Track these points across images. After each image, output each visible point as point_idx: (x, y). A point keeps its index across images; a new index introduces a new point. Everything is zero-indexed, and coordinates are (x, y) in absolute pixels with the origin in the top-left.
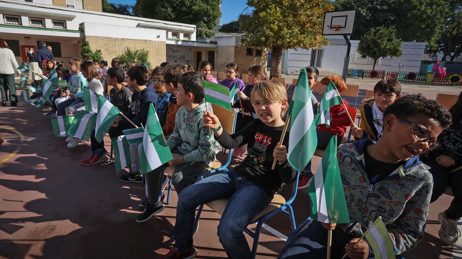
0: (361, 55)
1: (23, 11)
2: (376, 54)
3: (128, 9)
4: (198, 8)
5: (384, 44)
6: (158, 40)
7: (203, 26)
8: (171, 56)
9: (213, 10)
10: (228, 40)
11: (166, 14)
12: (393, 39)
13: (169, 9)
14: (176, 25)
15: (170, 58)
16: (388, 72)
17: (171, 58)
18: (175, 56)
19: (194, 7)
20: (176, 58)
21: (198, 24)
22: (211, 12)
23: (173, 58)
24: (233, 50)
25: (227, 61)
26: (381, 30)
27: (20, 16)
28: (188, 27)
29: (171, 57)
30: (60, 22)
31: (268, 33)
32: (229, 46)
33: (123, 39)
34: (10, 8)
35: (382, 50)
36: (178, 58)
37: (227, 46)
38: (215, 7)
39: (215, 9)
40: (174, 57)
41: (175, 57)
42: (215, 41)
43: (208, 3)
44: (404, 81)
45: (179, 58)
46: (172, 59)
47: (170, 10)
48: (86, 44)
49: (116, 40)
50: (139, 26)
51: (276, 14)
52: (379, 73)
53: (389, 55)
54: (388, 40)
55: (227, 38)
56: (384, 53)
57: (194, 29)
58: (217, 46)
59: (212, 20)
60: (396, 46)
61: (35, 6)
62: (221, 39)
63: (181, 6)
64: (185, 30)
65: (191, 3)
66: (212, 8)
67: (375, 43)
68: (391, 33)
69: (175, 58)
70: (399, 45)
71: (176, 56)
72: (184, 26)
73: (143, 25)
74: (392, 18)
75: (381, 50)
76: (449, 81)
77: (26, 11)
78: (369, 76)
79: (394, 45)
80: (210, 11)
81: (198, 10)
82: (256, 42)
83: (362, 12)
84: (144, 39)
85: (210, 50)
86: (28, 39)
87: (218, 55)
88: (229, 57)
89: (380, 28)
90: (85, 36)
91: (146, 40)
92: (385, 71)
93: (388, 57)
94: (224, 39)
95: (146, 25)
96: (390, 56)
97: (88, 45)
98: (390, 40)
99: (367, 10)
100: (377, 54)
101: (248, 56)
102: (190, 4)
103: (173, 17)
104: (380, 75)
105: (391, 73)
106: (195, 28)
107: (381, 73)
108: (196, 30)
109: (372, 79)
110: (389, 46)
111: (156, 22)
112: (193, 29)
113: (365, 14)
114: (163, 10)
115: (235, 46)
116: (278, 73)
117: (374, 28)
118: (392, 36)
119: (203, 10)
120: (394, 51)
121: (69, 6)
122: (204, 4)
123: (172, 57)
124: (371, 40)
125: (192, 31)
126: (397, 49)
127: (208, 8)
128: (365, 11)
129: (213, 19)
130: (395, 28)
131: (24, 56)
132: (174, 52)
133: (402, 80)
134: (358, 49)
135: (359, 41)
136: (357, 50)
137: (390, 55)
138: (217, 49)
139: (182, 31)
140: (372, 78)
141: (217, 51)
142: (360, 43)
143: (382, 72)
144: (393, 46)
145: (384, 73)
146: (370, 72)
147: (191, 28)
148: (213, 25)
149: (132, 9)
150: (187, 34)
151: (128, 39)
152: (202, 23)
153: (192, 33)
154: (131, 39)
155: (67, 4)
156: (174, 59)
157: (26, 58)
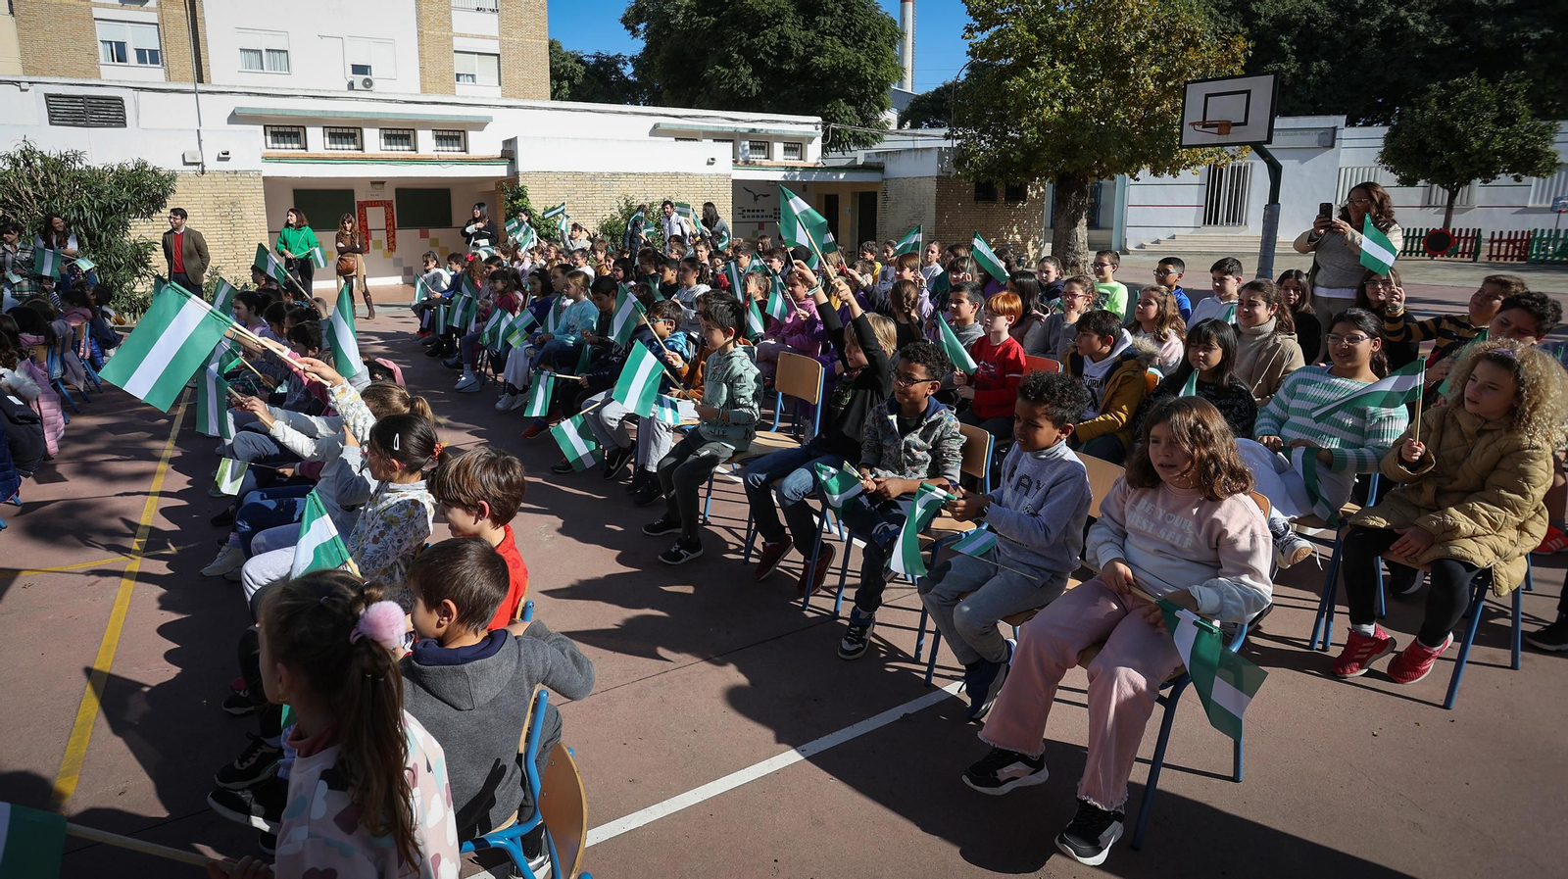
0: (1398, 177)
1: (368, 116)
2: (1452, 170)
3: (620, 66)
4: (828, 60)
5: (1484, 132)
6: (711, 169)
7: (845, 112)
8: (749, 211)
9: (876, 63)
10: (916, 158)
11: (734, 84)
12: (1518, 116)
13: (742, 69)
14: (761, 121)
15: (744, 217)
16: (1493, 233)
17: (748, 217)
18: (758, 211)
19: (816, 60)
20: (762, 217)
21: (829, 109)
22: (870, 70)
23: (753, 216)
24: (931, 188)
25: (913, 222)
26: (1466, 88)
27: (360, 128)
28: (797, 123)
29: (746, 214)
30: (452, 135)
31: (1033, 138)
32: (920, 178)
33: (614, 175)
34: (342, 112)
35: (1476, 156)
36: (767, 216)
37: (914, 178)
38: (880, 54)
39: (882, 60)
40: (755, 214)
41: (760, 214)
42: (879, 163)
43: (860, 44)
44: (1560, 262)
45: (771, 216)
46: (751, 219)
47: (745, 71)
48: (520, 194)
49: (594, 177)
50: (656, 131)
51: (1057, 79)
52: (1460, 237)
53: (1507, 173)
54: (1497, 122)
55: (913, 153)
56: (1483, 166)
57: (817, 129)
58: (884, 178)
59: (874, 94)
60: (1532, 140)
61: (397, 102)
62: (895, 156)
63: (780, 59)
64: (789, 133)
65: (809, 46)
66: (872, 59)
67: (1446, 133)
68: (1512, 95)
69: (758, 217)
70: (1541, 135)
71: (763, 211)
72: (787, 122)
73: (666, 127)
74: (1536, 36)
75: (1469, 155)
77: (376, 117)
78: (1421, 249)
79: (1523, 138)
80: (866, 69)
81: (829, 67)
82: (999, 166)
83: (1411, 22)
84: (672, 170)
85: (865, 189)
86: (379, 186)
87: (889, 204)
88: (921, 209)
89: (1463, 82)
90: (517, 174)
91: (676, 174)
92: (1479, 230)
93: (1504, 179)
94: (905, 158)
95: (675, 127)
96: (1510, 175)
97: (524, 196)
98: (1506, 119)
99: (1429, 13)
100: (1456, 170)
101: (980, 204)
102: (805, 51)
103: (754, 91)
104: (1461, 245)
105: (1505, 237)
106: (819, 126)
107: (1466, 238)
108: (820, 130)
109: (1432, 259)
110: (1502, 139)
111: (703, 117)
112: (812, 128)
113: (1421, 28)
114: (724, 73)
115: (937, 177)
116: (1078, 253)
117: (1439, 83)
118: (1516, 107)
119: (845, 67)
120: (1521, 157)
121: (461, 78)
122: (846, 46)
123: (751, 214)
124: (1431, 123)
125: (809, 135)
126: (1535, 151)
127: (859, 58)
128: (1425, 17)
129: (876, 91)
130: (1526, 76)
131: (363, 229)
132: (756, 198)
133: (1549, 258)
134: (1382, 156)
135: (1386, 130)
136: (1379, 159)
137: (1510, 172)
138: (883, 186)
139: (779, 138)
140: (1432, 256)
141: (885, 193)
142: (1388, 139)
143: (1470, 235)
144: (1519, 141)
145: (1476, 237)
146: (1424, 235)
147: (807, 126)
148: (877, 108)
149: (633, 65)
150: (795, 146)
151: (627, 174)
152: (843, 104)
153: (811, 139)
154: (635, 174)
155: (456, 72)
156: (755, 219)
157: (367, 233)
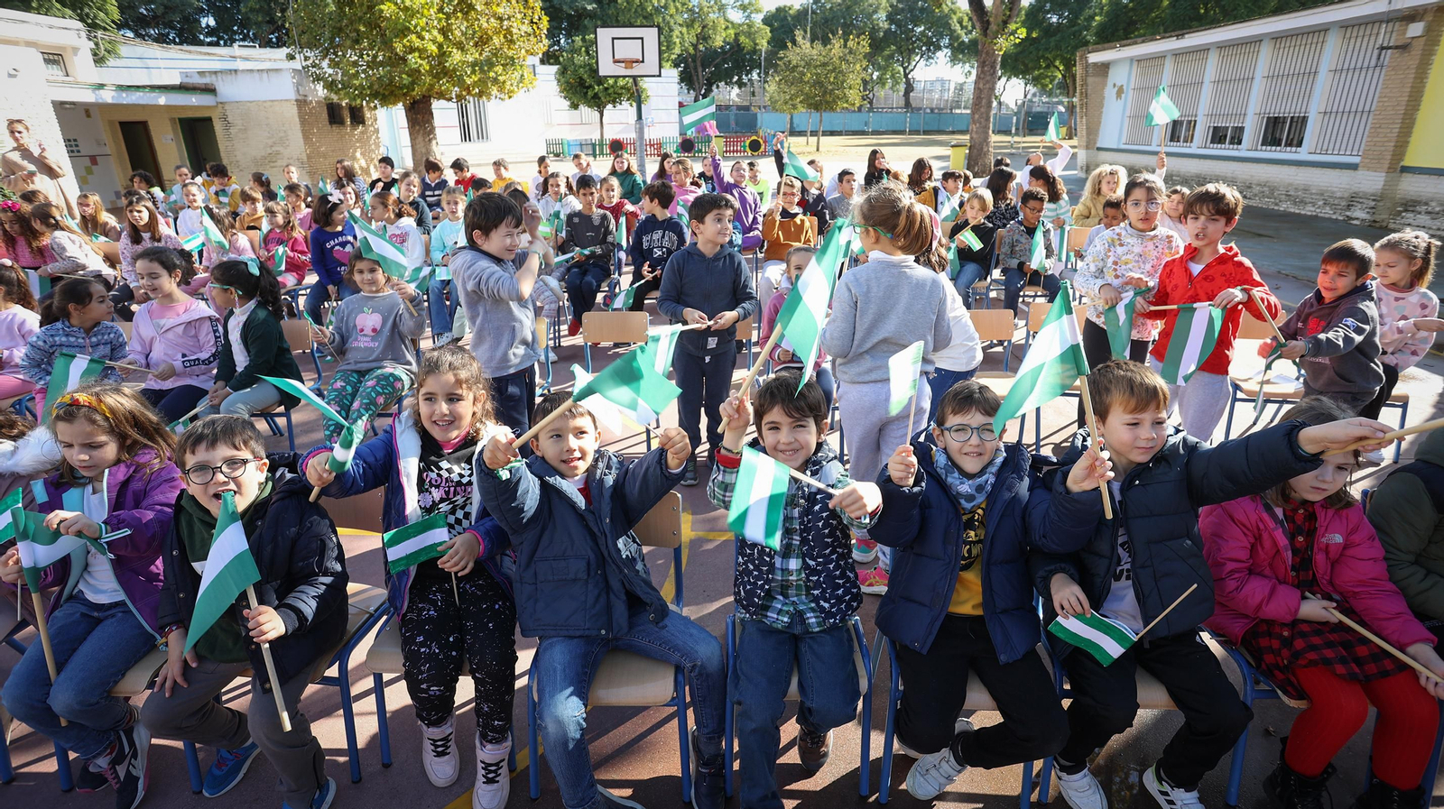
0: (569, 103)
10: (261, 79)
24: (293, 111)
25: (275, 149)
28: (51, 27)
32: (272, 101)
35: (611, 90)
37: (265, 102)
42: (206, 84)
55: (256, 75)
56: (615, 96)
57: (77, 33)
58: (219, 100)
62: (229, 77)
75: (607, 89)
76: (748, 149)
85: (191, 115)
87: (233, 130)
88: (282, 135)
94: (244, 80)
100: (601, 98)
101: (335, 128)
106: (82, 33)
108: (85, 39)
115: (297, 100)
135: (558, 68)
138: (220, 109)
141: (224, 118)
146: (595, 143)
153: (75, 50)
